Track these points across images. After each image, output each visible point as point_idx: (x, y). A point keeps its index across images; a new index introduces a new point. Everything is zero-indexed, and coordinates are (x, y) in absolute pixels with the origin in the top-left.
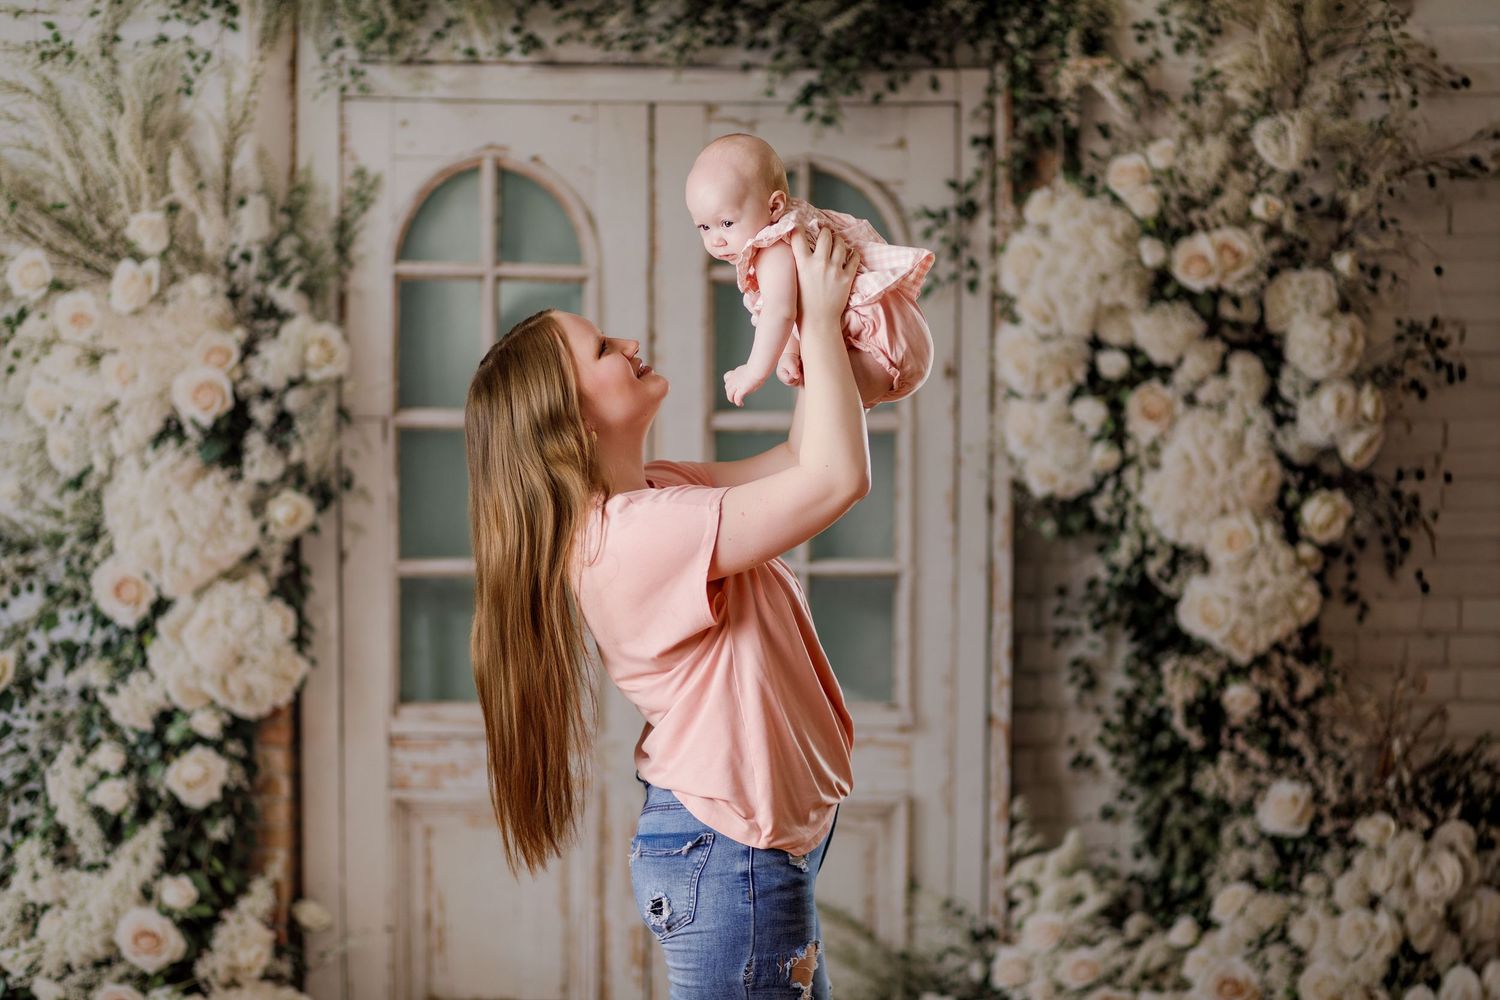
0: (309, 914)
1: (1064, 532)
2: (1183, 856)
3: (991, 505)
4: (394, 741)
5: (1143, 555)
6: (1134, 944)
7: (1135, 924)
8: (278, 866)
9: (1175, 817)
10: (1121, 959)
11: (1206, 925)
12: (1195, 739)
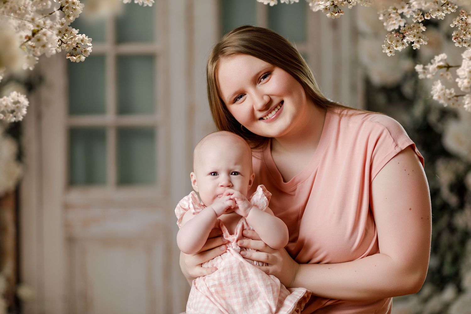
0: (25, 292)
1: (390, 101)
2: (449, 258)
3: (353, 88)
4: (67, 207)
5: (427, 111)
6: (426, 300)
7: (427, 291)
8: (9, 268)
9: (445, 238)
10: (419, 308)
11: (460, 291)
12: (453, 200)
